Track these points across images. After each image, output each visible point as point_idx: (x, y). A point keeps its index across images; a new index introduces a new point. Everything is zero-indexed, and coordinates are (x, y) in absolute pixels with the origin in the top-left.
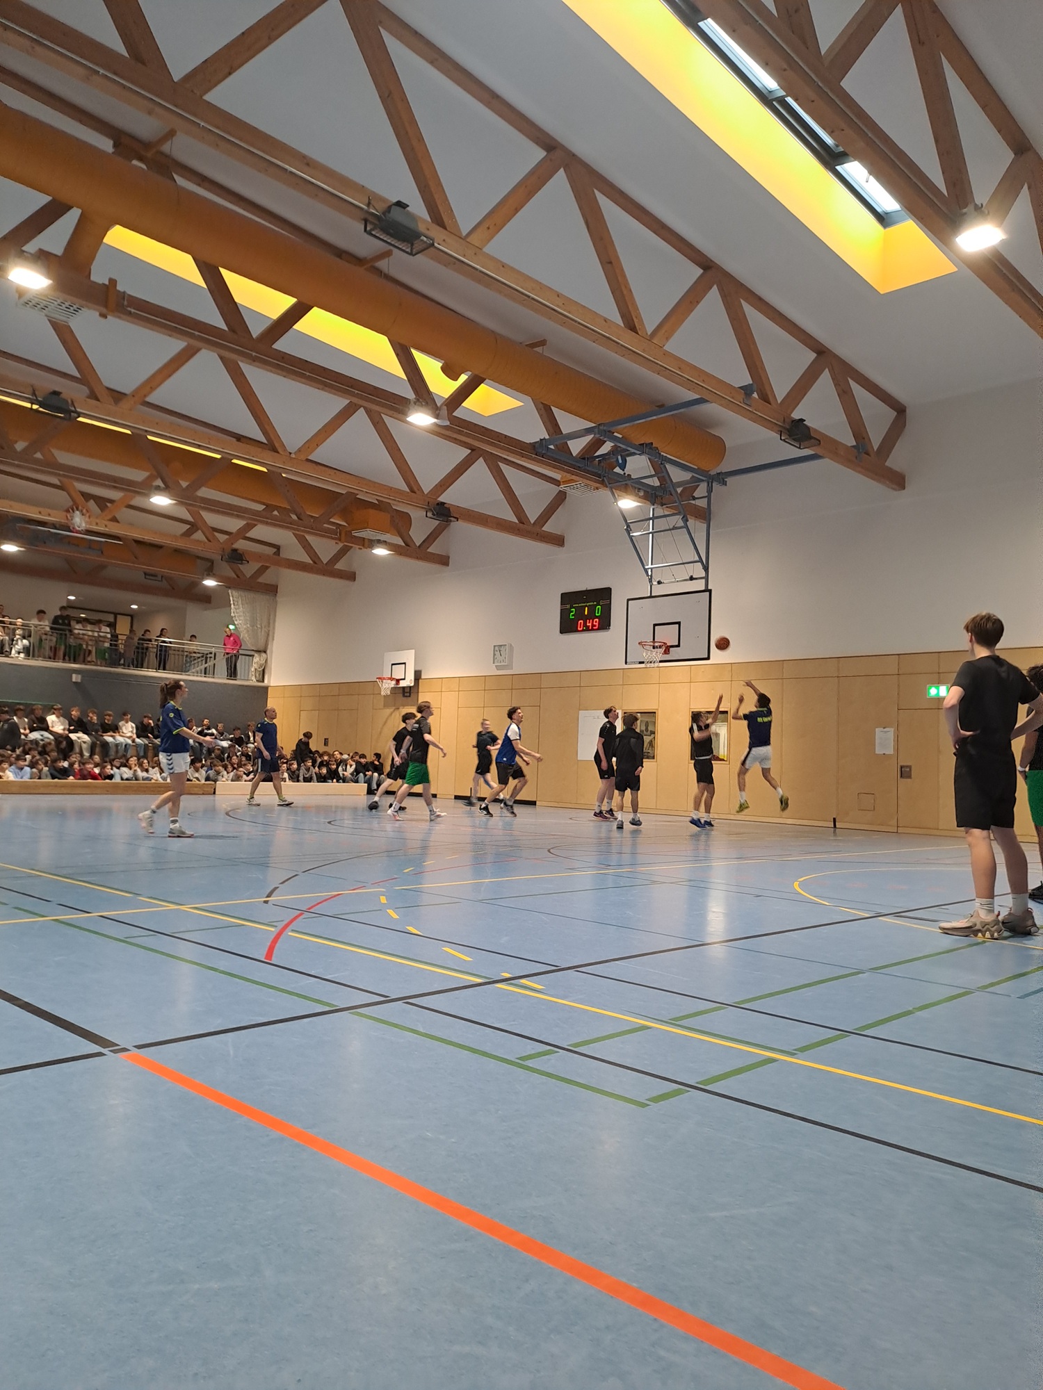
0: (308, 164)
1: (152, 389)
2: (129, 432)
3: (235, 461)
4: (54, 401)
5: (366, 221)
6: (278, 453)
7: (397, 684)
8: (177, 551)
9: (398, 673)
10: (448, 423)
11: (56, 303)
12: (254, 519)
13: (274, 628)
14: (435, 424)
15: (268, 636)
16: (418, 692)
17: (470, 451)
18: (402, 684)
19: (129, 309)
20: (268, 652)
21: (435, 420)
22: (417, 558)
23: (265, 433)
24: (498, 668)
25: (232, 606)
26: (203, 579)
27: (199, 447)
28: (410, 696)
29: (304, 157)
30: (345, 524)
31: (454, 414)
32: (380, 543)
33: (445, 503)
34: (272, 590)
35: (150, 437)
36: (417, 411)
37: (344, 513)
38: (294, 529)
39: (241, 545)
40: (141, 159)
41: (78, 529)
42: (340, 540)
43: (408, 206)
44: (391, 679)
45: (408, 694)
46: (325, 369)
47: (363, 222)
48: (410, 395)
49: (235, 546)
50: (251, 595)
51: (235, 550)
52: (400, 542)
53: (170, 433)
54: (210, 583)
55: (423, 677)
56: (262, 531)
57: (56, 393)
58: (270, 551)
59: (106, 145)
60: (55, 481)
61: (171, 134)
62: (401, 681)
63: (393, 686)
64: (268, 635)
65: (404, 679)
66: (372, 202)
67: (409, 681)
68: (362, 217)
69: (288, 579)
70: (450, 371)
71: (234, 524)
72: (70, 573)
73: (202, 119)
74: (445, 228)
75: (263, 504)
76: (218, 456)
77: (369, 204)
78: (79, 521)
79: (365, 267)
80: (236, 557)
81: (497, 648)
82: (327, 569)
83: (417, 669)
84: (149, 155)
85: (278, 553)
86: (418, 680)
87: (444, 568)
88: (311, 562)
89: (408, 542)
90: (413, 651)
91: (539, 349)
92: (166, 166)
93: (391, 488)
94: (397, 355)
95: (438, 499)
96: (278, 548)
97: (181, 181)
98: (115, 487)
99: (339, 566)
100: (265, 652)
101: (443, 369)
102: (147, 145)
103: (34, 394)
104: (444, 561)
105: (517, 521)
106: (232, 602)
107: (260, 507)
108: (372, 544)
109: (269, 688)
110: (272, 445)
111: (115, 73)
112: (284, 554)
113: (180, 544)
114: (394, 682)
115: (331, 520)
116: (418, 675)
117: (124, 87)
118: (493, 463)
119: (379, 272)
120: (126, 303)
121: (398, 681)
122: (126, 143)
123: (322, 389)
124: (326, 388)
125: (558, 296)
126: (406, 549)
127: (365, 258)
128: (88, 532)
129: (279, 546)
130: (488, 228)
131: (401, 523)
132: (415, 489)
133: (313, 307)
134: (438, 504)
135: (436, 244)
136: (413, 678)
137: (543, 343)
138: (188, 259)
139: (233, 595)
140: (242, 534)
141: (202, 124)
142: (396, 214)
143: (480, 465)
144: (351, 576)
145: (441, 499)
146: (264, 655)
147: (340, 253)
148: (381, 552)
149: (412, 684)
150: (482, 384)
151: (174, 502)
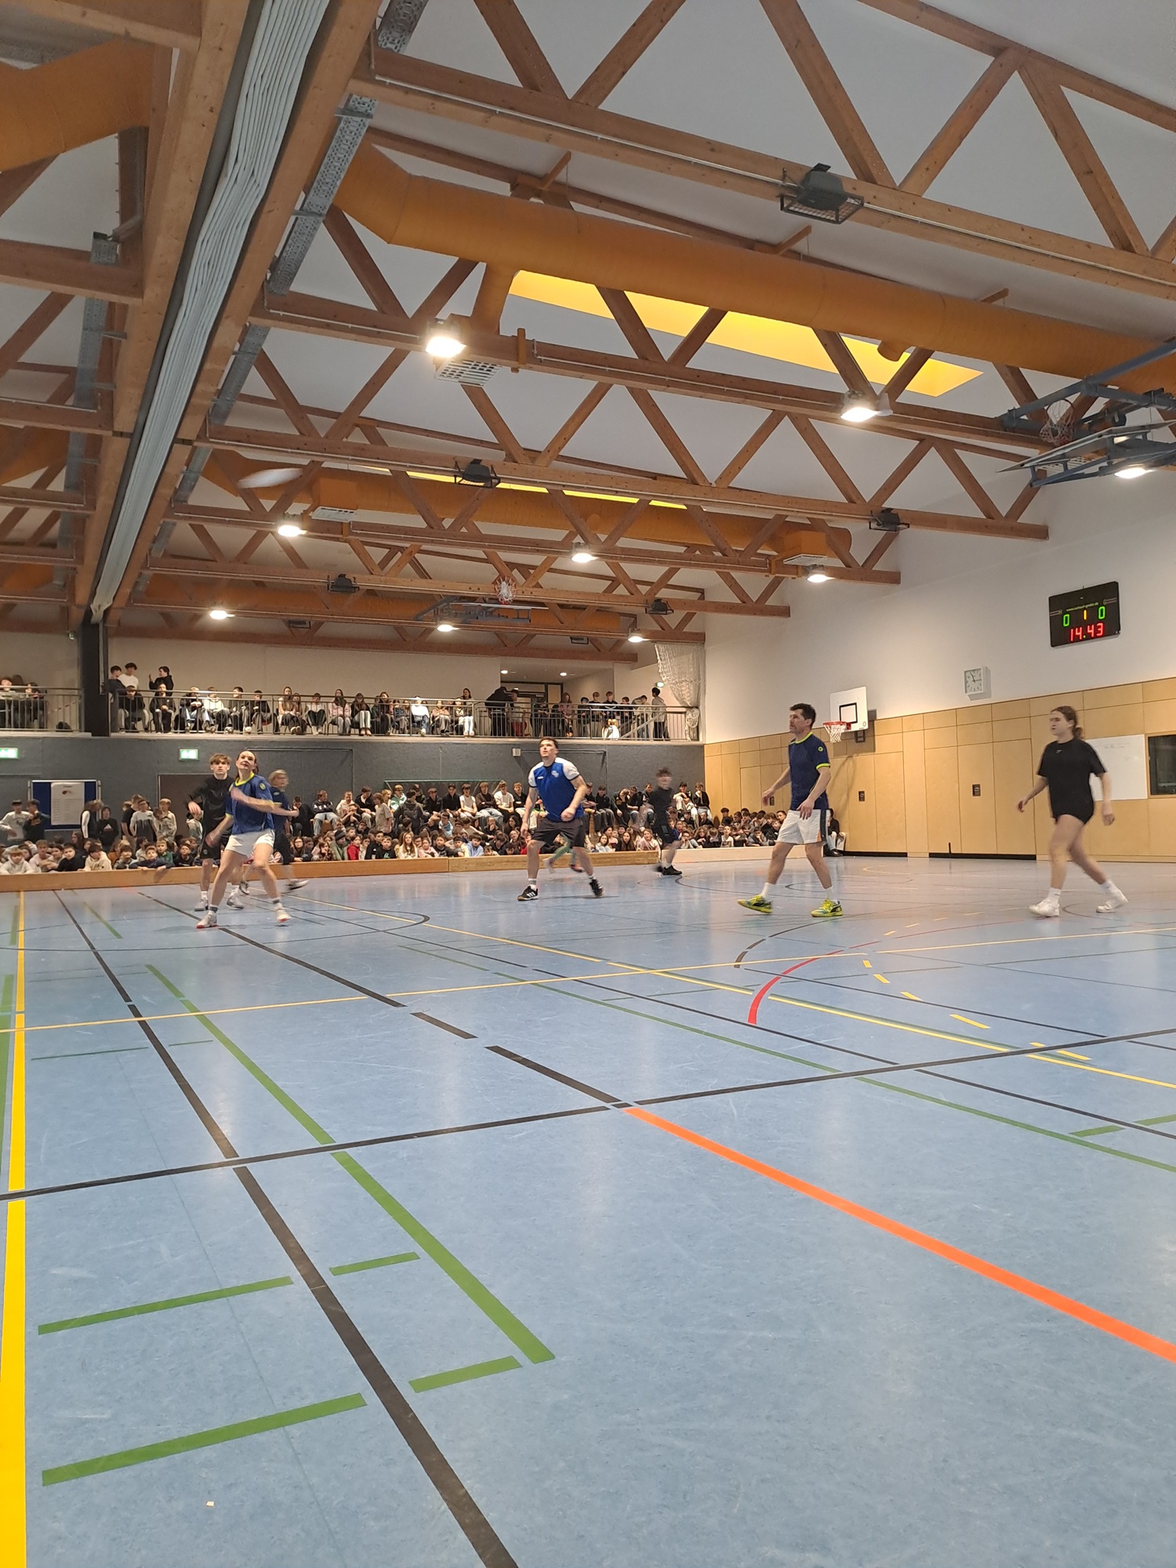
0: (712, 150)
1: (566, 440)
2: (544, 490)
3: (654, 503)
4: (475, 470)
5: (782, 198)
6: (698, 484)
7: (848, 729)
8: (600, 610)
9: (848, 715)
10: (890, 412)
11: (470, 367)
12: (676, 563)
13: (705, 681)
14: (877, 417)
15: (699, 690)
16: (874, 736)
17: (918, 442)
18: (854, 727)
19: (539, 357)
20: (701, 708)
21: (876, 413)
22: (862, 580)
23: (683, 465)
24: (972, 697)
25: (659, 661)
26: (628, 636)
27: (617, 493)
28: (864, 741)
29: (709, 142)
30: (775, 553)
31: (897, 401)
32: (816, 568)
33: (892, 509)
34: (699, 639)
35: (567, 493)
36: (852, 405)
37: (773, 541)
38: (720, 567)
39: (664, 594)
40: (538, 196)
41: (506, 600)
42: (770, 572)
43: (829, 167)
44: (841, 723)
45: (862, 739)
46: (744, 379)
47: (779, 199)
48: (842, 388)
49: (658, 596)
50: (677, 647)
51: (659, 600)
52: (838, 563)
53: (587, 484)
54: (636, 639)
55: (878, 718)
56: (685, 576)
57: (477, 462)
58: (695, 596)
59: (503, 189)
60: (480, 554)
61: (566, 159)
62: (852, 725)
63: (843, 731)
64: (699, 688)
65: (856, 722)
66: (788, 174)
67: (862, 724)
68: (777, 194)
69: (715, 624)
70: (888, 351)
71: (654, 572)
72: (501, 647)
73: (600, 132)
74: (875, 183)
75: (683, 544)
76: (635, 500)
77: (784, 178)
78: (506, 591)
79: (781, 253)
80: (660, 607)
81: (968, 674)
82: (759, 608)
83: (870, 709)
84: (545, 188)
85: (702, 597)
86: (873, 721)
87: (895, 586)
88: (740, 602)
89: (849, 563)
90: (865, 688)
91: (999, 302)
92: (561, 194)
93: (826, 502)
94: (825, 346)
95: (883, 506)
96: (702, 591)
97: (578, 207)
98: (538, 551)
99: (771, 601)
100: (697, 708)
101: (881, 351)
102: (542, 179)
103: (456, 466)
104: (894, 578)
105: (985, 517)
106: (658, 658)
107: (682, 549)
108: (807, 570)
109: (705, 746)
110: (693, 477)
111: (511, 108)
112: (709, 598)
113: (604, 603)
114: (844, 727)
115: (759, 551)
116: (872, 716)
117: (522, 120)
118: (948, 450)
119: (797, 255)
120: (536, 352)
121: (849, 725)
122: (522, 182)
123: (743, 402)
124: (748, 400)
125: (1023, 230)
126: (849, 571)
127: (780, 243)
128: (516, 602)
129: (703, 590)
130: (927, 169)
131: (839, 542)
132: (854, 498)
133: (726, 312)
134: (883, 511)
135: (866, 205)
136: (866, 720)
137: (1003, 293)
138: (591, 289)
139: (660, 649)
140: (664, 582)
141: (600, 136)
142: (817, 181)
143: (933, 456)
144: (785, 612)
145: (886, 505)
146: (696, 711)
147: (751, 244)
148: (818, 579)
149: (866, 727)
150: (929, 360)
151: (595, 558)
